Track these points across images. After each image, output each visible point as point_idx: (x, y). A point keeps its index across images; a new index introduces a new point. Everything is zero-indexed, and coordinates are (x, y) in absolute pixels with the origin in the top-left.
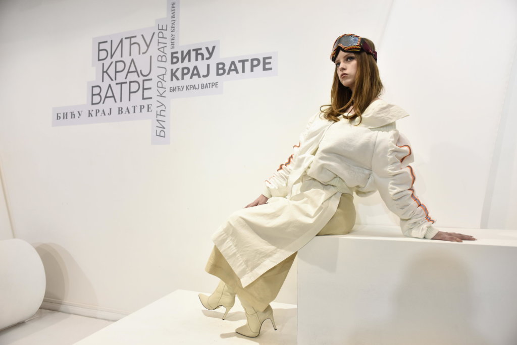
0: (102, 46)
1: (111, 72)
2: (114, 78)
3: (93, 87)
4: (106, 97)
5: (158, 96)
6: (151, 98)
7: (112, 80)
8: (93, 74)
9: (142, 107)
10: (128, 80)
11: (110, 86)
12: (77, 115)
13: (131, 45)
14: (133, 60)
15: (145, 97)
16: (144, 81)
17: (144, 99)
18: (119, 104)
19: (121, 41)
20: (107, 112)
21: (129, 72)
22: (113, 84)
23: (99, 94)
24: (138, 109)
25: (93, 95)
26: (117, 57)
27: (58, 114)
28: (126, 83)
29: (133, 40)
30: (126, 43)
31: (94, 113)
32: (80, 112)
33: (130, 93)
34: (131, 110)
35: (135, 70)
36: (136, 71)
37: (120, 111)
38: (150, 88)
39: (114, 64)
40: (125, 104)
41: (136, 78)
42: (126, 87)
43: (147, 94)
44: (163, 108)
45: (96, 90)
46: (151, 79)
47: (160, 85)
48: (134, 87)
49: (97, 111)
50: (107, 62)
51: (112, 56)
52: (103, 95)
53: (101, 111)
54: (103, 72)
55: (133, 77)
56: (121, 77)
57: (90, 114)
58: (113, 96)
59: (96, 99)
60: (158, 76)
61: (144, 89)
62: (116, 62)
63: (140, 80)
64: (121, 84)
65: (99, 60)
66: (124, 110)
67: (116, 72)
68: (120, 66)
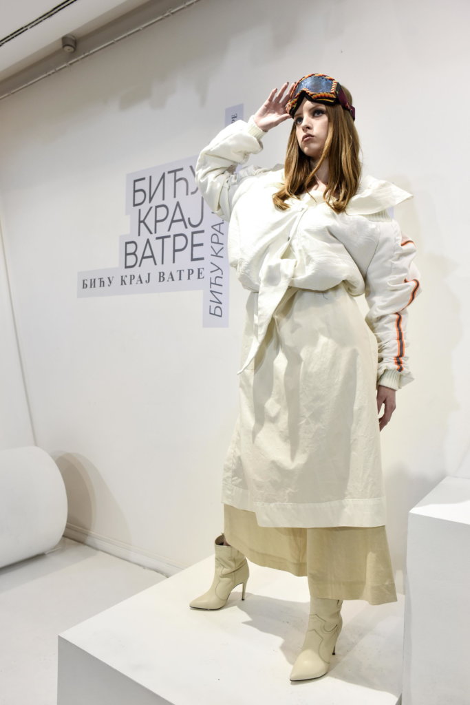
0: (139, 185)
1: (150, 221)
2: (153, 231)
3: (127, 243)
4: (143, 257)
5: (212, 255)
6: (202, 259)
7: (151, 233)
8: (126, 225)
9: (190, 272)
10: (172, 233)
11: (148, 241)
12: (107, 282)
13: (176, 181)
14: (178, 204)
15: (194, 257)
16: (193, 233)
17: (193, 260)
18: (160, 268)
19: (163, 177)
20: (144, 278)
21: (173, 221)
22: (152, 238)
23: (134, 254)
24: (185, 275)
25: (127, 254)
26: (157, 200)
27: (84, 281)
28: (169, 237)
29: (179, 175)
30: (170, 178)
31: (127, 280)
32: (111, 279)
33: (175, 251)
34: (176, 276)
35: (181, 218)
36: (183, 220)
37: (161, 277)
38: (202, 245)
39: (153, 209)
40: (168, 267)
41: (182, 230)
42: (168, 242)
43: (198, 252)
44: (218, 273)
45: (131, 248)
46: (203, 231)
47: (215, 239)
48: (180, 242)
49: (132, 277)
50: (144, 208)
51: (151, 199)
52: (139, 254)
53: (137, 277)
54: (140, 222)
55: (178, 228)
56: (162, 229)
57: (123, 282)
58: (152, 256)
59: (131, 260)
60: (212, 227)
61: (193, 246)
62: (157, 207)
63: (188, 232)
64: (163, 238)
65: (135, 205)
66: (167, 276)
67: (156, 221)
68: (162, 213)
